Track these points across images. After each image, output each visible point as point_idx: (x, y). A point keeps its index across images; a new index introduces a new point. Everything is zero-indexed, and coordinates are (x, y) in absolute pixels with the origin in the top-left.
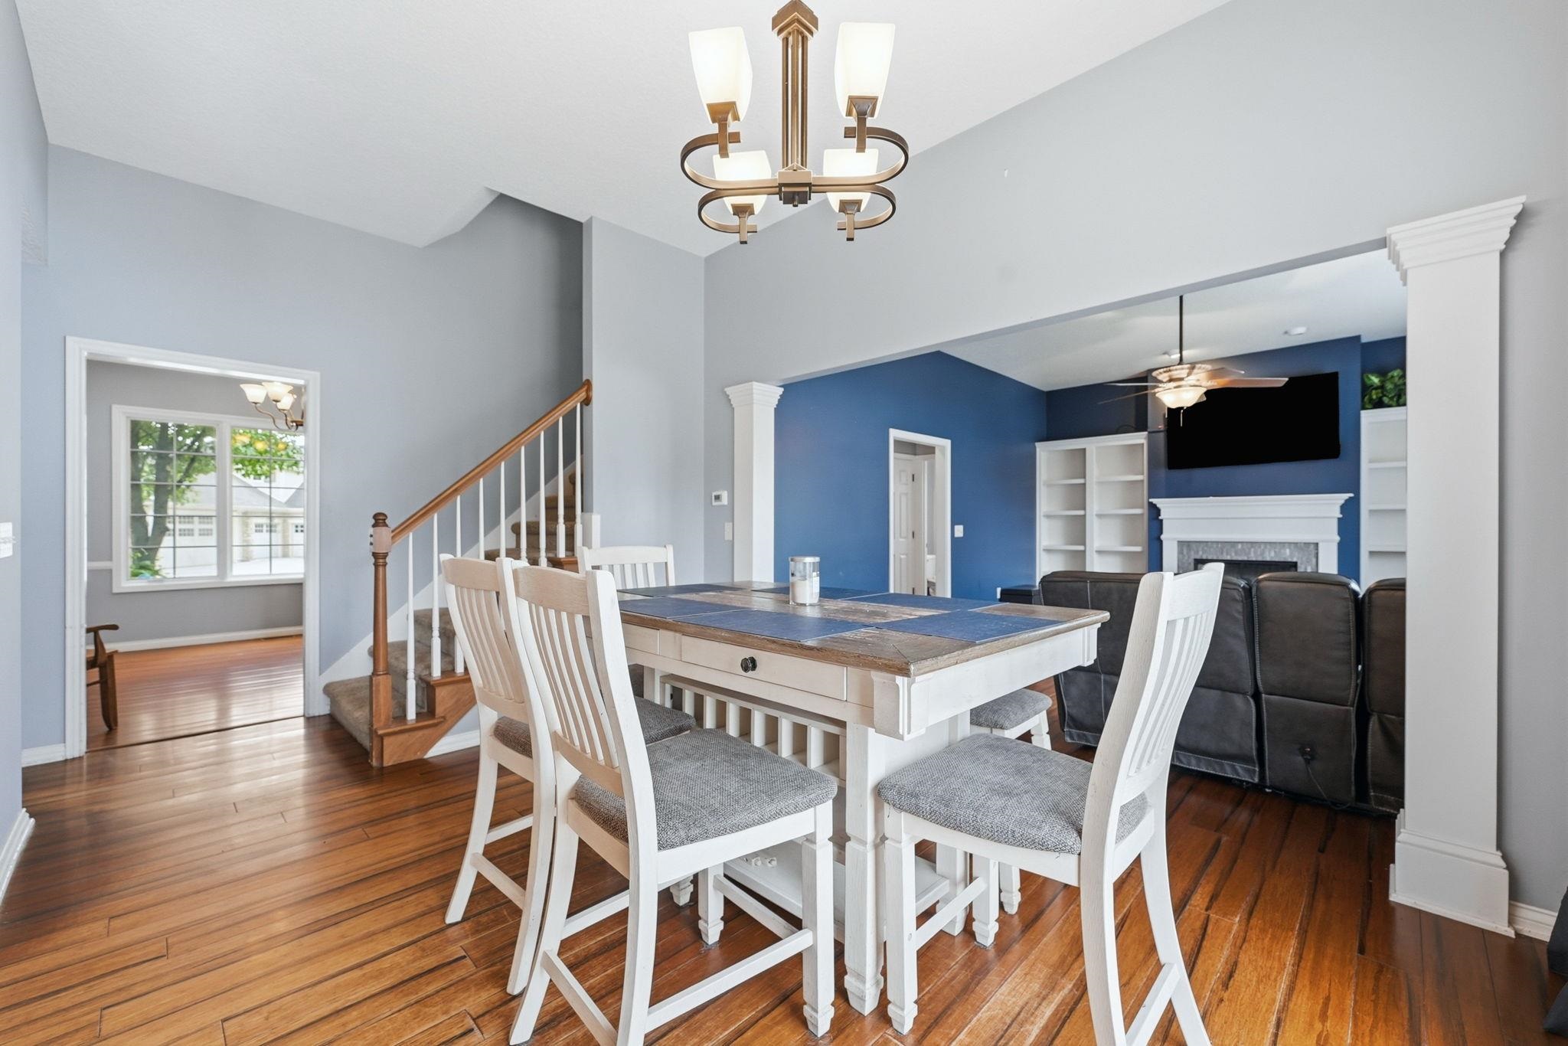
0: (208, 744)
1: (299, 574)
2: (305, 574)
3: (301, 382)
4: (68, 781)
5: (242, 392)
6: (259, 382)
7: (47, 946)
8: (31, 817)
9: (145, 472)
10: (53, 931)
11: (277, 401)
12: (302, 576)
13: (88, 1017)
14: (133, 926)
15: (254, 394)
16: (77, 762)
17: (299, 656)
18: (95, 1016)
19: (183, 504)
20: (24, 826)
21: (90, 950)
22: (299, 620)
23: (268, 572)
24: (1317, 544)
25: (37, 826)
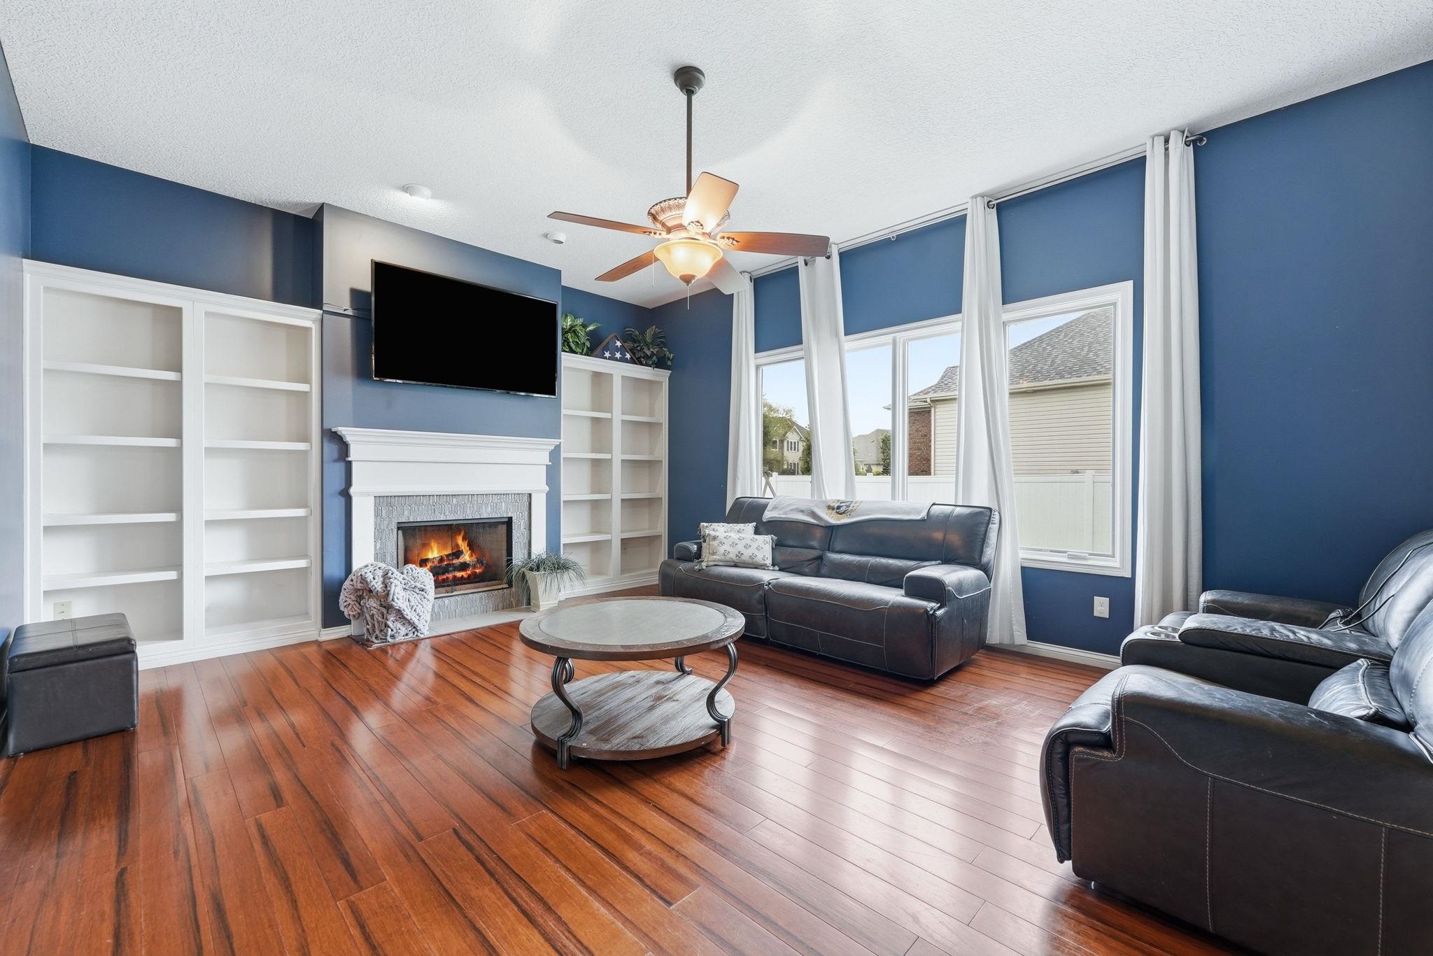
24: (530, 495)
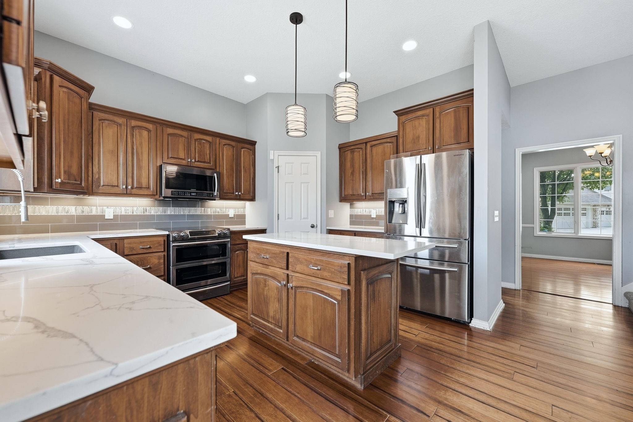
0: (571, 302)
1: (611, 235)
2: (613, 235)
3: (612, 142)
4: (516, 296)
5: (585, 153)
6: (592, 147)
7: (503, 343)
8: (504, 303)
9: (548, 191)
10: (505, 339)
11: (601, 153)
12: (612, 236)
13: (511, 371)
14: (527, 352)
15: (590, 152)
16: (518, 291)
17: (611, 275)
18: (512, 372)
19: (563, 203)
20: (501, 306)
21: (513, 351)
22: (610, 258)
23: (600, 233)
25: (505, 306)
